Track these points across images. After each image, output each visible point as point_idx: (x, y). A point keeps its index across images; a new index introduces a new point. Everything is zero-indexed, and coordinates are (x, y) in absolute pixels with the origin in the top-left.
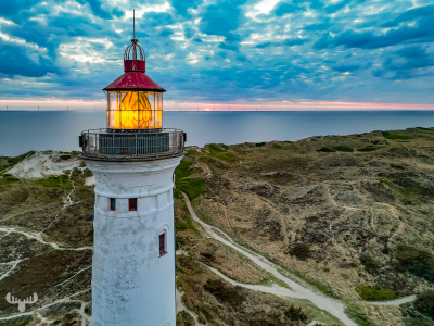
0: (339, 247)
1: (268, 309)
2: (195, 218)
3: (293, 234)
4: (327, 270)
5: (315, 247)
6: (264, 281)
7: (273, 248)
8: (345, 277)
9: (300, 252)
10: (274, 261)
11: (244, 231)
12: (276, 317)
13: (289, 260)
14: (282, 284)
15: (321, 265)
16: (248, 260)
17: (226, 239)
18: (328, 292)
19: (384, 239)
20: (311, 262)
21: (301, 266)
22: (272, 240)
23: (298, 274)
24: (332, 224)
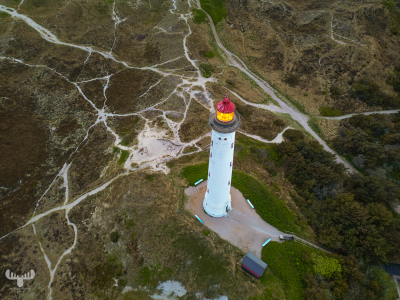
0: (320, 79)
1: (264, 120)
2: (220, 45)
3: (291, 65)
4: (306, 95)
5: (304, 77)
6: (265, 102)
7: (275, 76)
8: (316, 100)
9: (292, 81)
10: (274, 86)
11: (256, 60)
12: (268, 124)
13: (284, 86)
14: (276, 103)
15: (304, 91)
16: (257, 85)
17: (243, 66)
18: (302, 109)
19: (354, 73)
20: (298, 88)
21: (290, 91)
22: (275, 69)
23: (287, 97)
24: (322, 56)
